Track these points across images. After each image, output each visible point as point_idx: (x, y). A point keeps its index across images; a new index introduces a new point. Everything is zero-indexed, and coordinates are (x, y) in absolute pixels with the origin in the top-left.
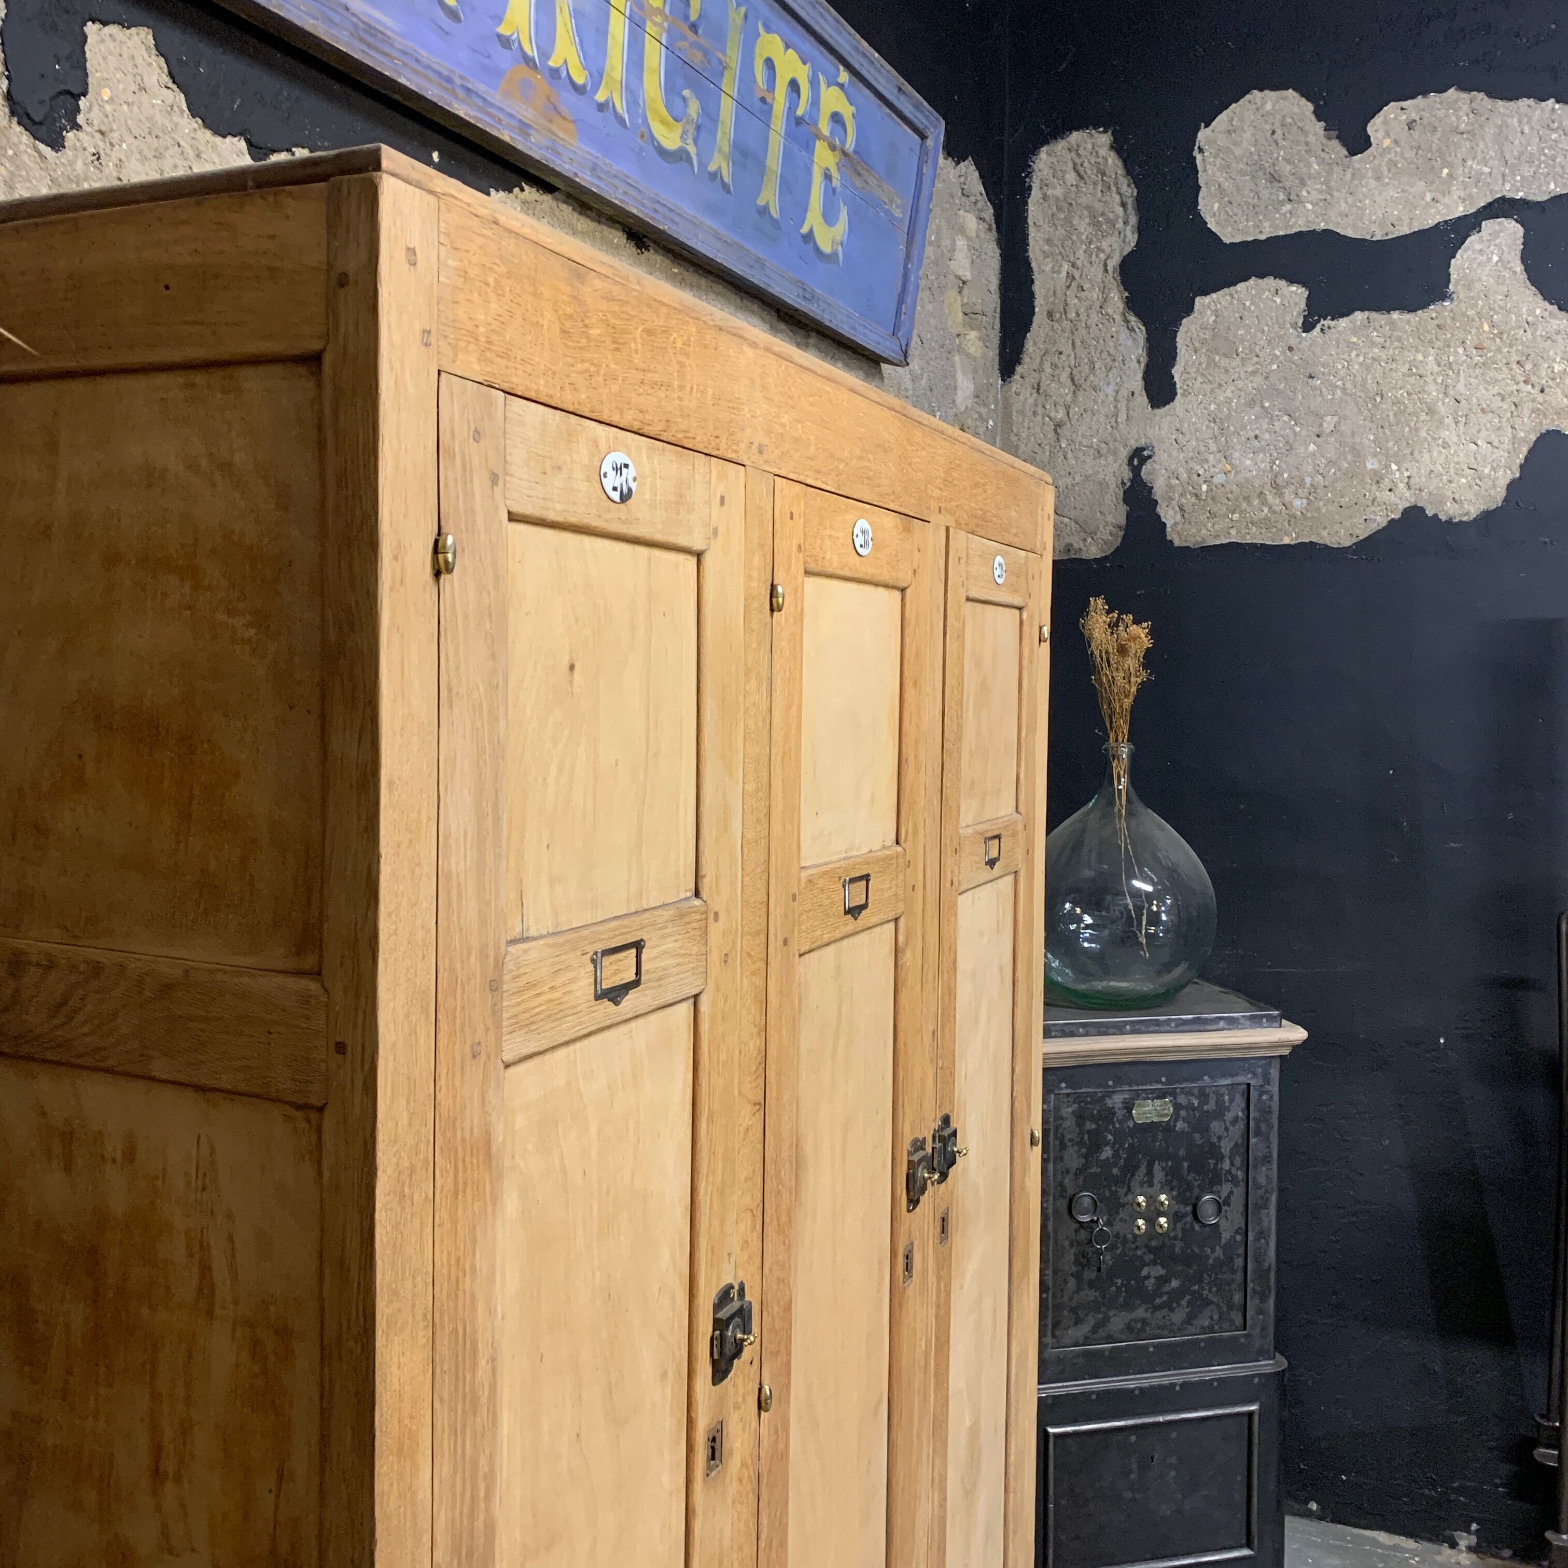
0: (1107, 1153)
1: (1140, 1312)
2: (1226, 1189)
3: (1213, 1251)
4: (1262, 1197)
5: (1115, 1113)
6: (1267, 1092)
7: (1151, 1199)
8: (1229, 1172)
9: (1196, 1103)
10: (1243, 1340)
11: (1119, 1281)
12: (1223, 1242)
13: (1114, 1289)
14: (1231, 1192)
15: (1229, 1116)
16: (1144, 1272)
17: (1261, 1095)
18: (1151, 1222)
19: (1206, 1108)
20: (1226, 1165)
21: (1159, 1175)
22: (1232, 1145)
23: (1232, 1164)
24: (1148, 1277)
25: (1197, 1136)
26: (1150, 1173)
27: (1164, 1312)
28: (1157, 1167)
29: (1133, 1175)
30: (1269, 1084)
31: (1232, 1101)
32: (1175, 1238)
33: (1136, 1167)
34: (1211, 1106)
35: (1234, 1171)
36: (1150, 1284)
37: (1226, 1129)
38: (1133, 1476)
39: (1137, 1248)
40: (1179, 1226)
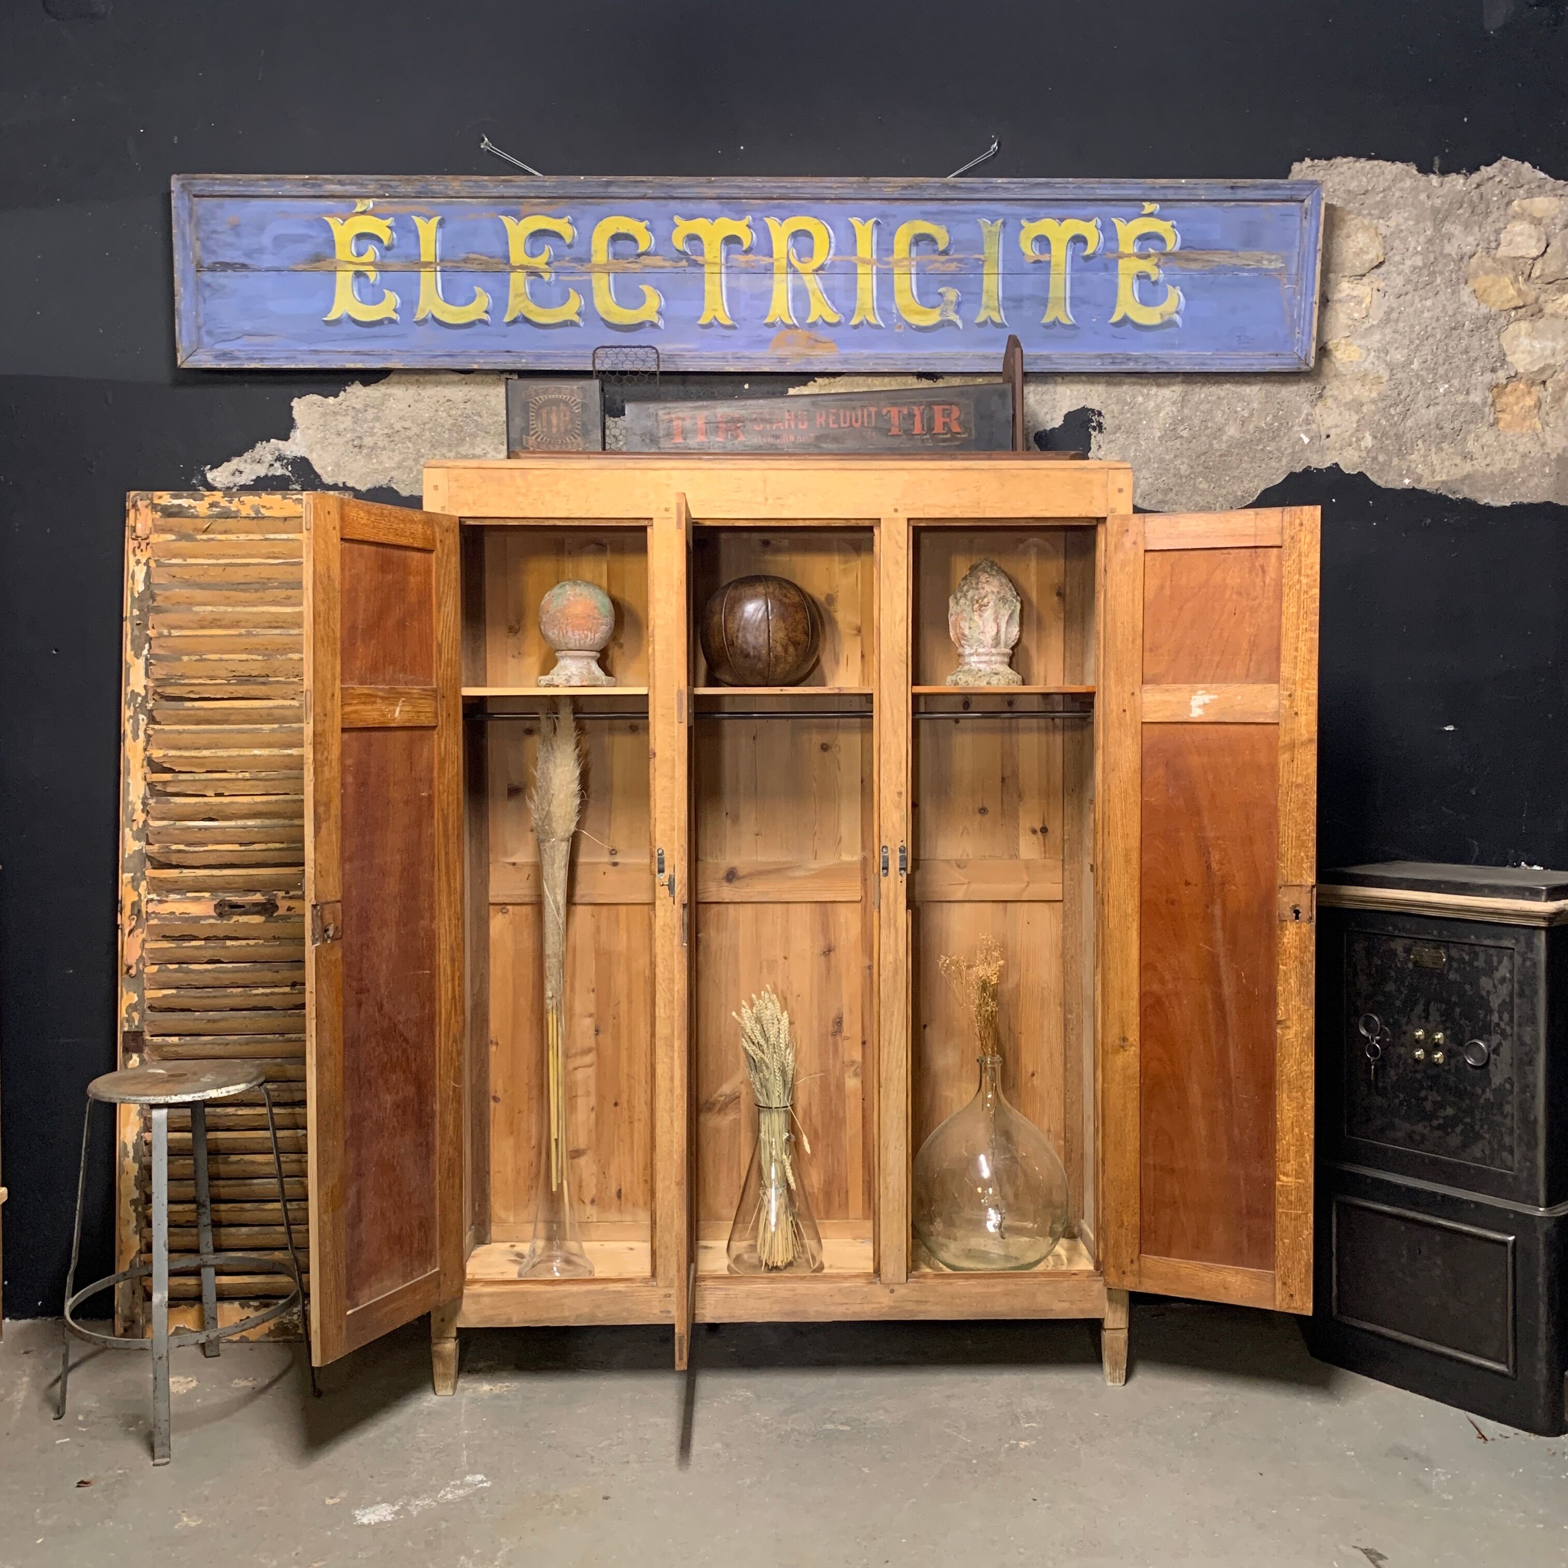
0: (1390, 987)
1: (1420, 1128)
2: (1496, 1039)
3: (1484, 1091)
4: (1526, 1054)
5: (1396, 955)
6: (1531, 959)
7: (1429, 1034)
8: (1498, 1025)
9: (1467, 958)
10: (1510, 1180)
11: (1402, 1096)
12: (1493, 1086)
13: (1397, 1101)
14: (1500, 1044)
15: (1498, 975)
16: (1423, 1094)
17: (1524, 961)
18: (1429, 1053)
19: (1476, 964)
20: (1495, 1018)
21: (1435, 1016)
22: (1500, 1001)
23: (1501, 1018)
24: (1425, 1099)
25: (1468, 987)
26: (1426, 1010)
27: (1438, 1133)
28: (1433, 1007)
29: (1412, 1010)
30: (1532, 951)
31: (1500, 962)
32: (1449, 1071)
33: (1415, 1003)
34: (1480, 963)
35: (1502, 1025)
36: (1428, 1106)
37: (1495, 987)
38: (1403, 1260)
39: (1416, 1072)
40: (1453, 1061)
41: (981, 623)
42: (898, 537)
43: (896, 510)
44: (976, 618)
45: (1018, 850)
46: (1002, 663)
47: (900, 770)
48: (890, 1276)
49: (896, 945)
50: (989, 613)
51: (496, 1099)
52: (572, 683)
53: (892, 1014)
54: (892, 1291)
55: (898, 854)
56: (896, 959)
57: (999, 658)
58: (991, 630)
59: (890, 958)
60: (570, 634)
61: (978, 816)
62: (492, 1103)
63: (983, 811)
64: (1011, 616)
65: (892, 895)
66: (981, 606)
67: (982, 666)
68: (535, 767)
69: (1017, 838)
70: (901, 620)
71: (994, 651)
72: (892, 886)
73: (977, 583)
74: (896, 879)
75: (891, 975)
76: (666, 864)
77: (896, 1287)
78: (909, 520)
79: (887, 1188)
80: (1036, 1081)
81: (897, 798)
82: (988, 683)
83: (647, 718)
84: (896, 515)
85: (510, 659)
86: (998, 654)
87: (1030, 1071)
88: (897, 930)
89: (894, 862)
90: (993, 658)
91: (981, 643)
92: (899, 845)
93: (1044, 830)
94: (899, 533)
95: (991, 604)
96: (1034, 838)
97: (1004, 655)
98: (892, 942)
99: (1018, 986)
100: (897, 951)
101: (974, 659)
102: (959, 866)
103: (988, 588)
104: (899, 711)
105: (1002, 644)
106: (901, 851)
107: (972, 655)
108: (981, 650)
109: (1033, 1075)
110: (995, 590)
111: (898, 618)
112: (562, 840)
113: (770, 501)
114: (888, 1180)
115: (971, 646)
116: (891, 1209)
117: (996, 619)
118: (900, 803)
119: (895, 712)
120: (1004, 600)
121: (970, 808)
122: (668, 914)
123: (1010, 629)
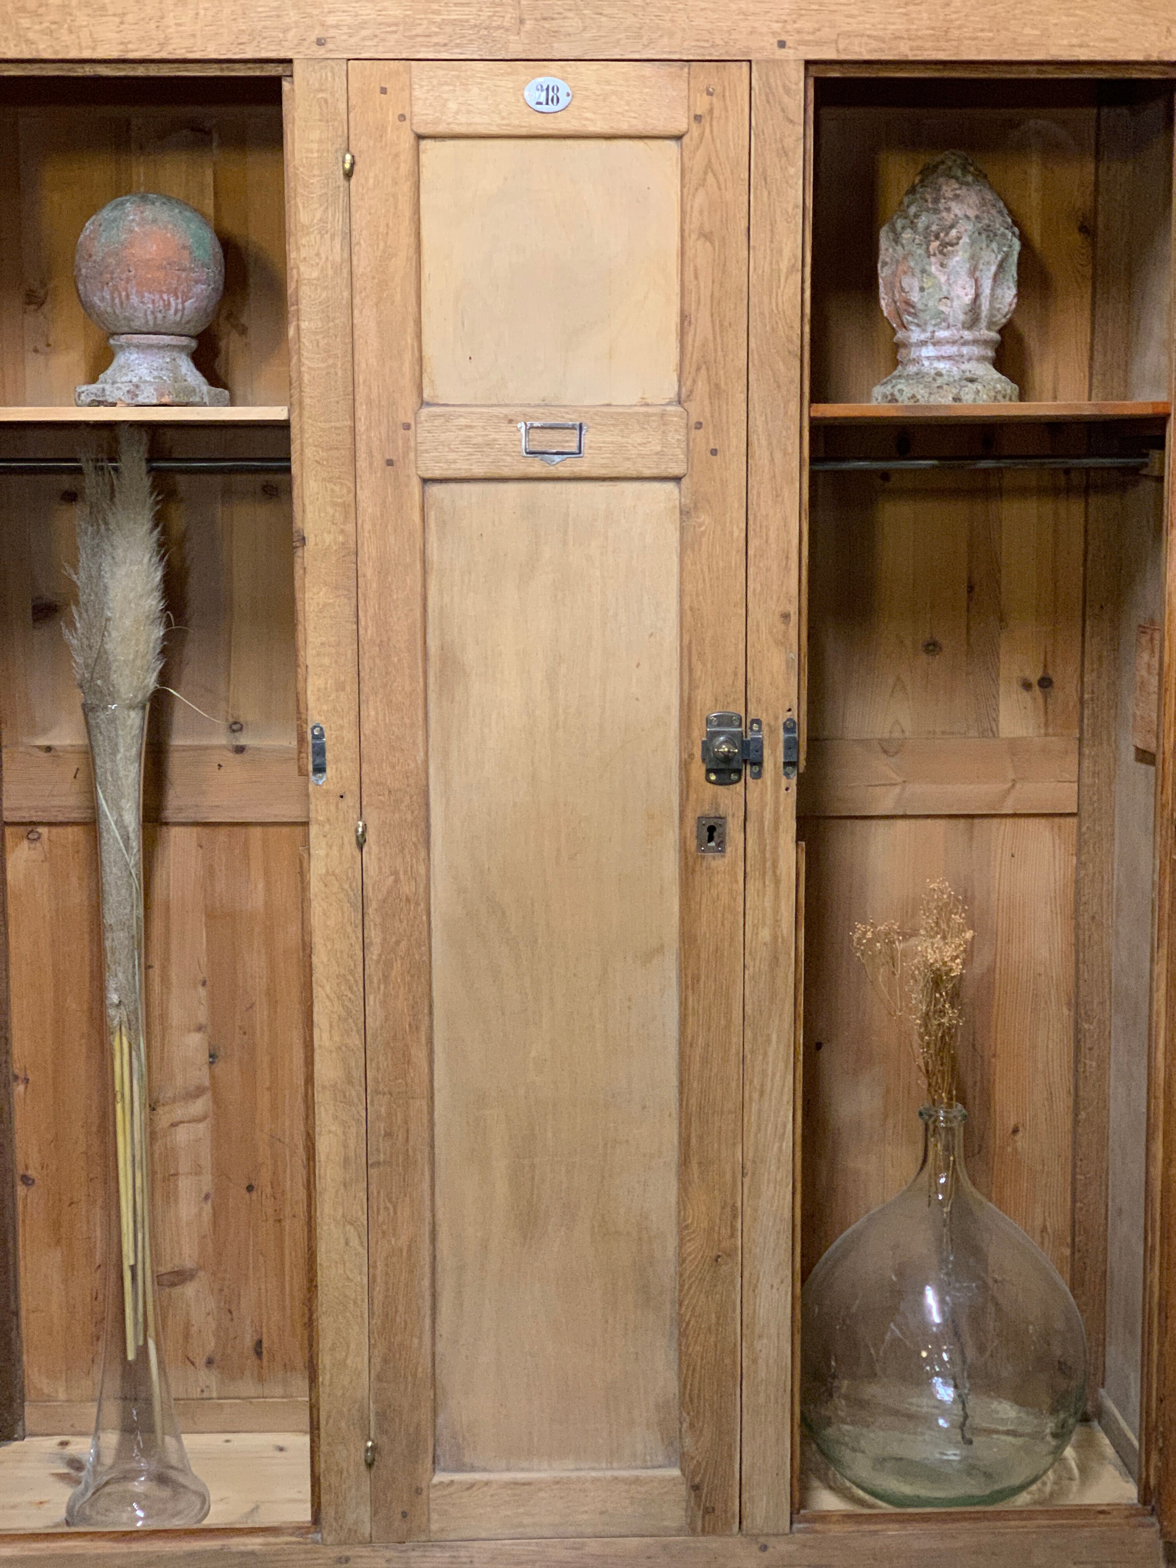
41: (943, 279)
42: (786, 99)
43: (782, 44)
44: (933, 269)
45: (996, 720)
46: (981, 359)
47: (787, 568)
48: (759, 1521)
49: (776, 910)
50: (959, 259)
51: (26, 1180)
52: (141, 399)
53: (768, 1040)
54: (764, 1548)
55: (782, 735)
56: (775, 938)
57: (976, 350)
58: (963, 294)
59: (765, 934)
60: (135, 300)
61: (924, 657)
62: (21, 1190)
63: (932, 647)
64: (1001, 266)
65: (768, 815)
66: (945, 245)
67: (942, 366)
68: (75, 567)
69: (995, 697)
70: (791, 269)
71: (967, 335)
72: (769, 797)
73: (936, 201)
74: (777, 783)
75: (765, 967)
76: (329, 756)
77: (772, 1542)
78: (808, 63)
79: (755, 1361)
80: (1021, 1141)
81: (783, 627)
82: (956, 399)
83: (288, 470)
84: (780, 54)
85: (30, 355)
86: (975, 342)
87: (1012, 1123)
88: (777, 882)
89: (774, 751)
90: (965, 350)
91: (942, 319)
92: (784, 717)
93: (1045, 683)
94: (787, 91)
95: (965, 239)
96: (1026, 696)
97: (986, 343)
98: (768, 903)
99: (991, 970)
100: (777, 922)
101: (928, 351)
102: (885, 752)
103: (957, 209)
104: (785, 454)
105: (983, 323)
106: (787, 729)
107: (924, 343)
108: (942, 334)
109: (1015, 1131)
110: (972, 213)
111: (784, 266)
112: (131, 707)
113: (529, 25)
114: (758, 1345)
115: (921, 326)
116: (762, 1399)
117: (973, 272)
118: (785, 633)
119: (778, 455)
120: (988, 233)
121: (908, 642)
122: (335, 851)
123: (999, 292)
